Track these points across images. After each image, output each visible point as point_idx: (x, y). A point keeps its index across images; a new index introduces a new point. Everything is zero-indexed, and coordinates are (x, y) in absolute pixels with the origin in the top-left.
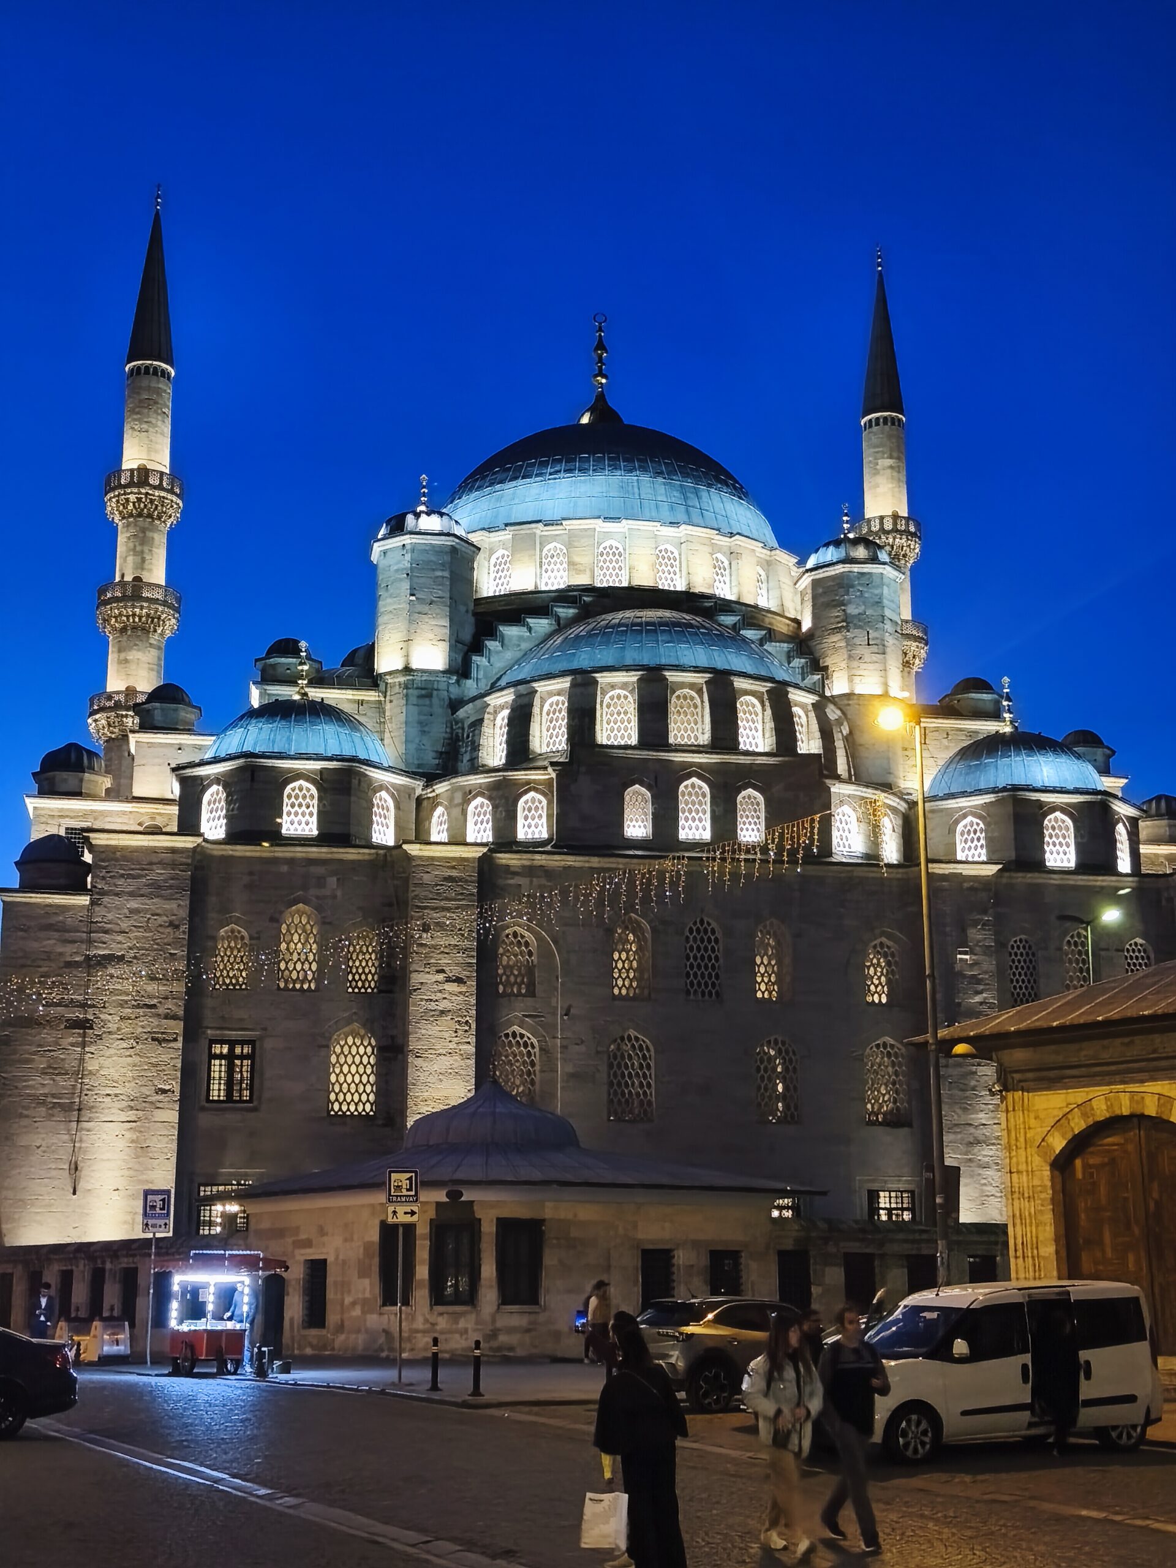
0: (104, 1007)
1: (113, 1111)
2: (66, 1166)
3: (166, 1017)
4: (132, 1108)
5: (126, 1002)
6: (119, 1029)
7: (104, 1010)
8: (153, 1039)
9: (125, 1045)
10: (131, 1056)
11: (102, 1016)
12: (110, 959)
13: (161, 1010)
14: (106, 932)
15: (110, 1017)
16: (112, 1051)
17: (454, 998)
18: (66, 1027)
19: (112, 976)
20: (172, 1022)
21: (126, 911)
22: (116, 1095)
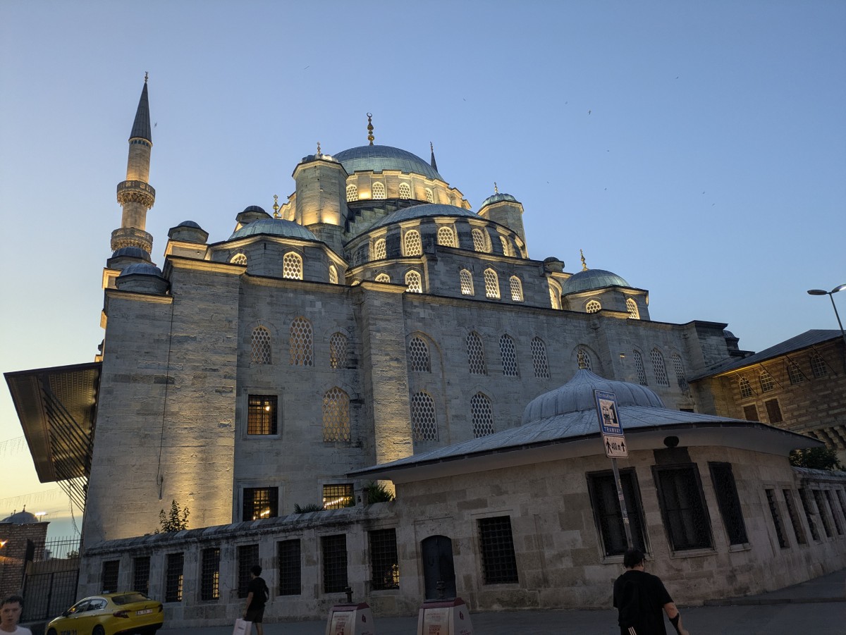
0: (182, 370)
1: (189, 439)
2: (154, 479)
3: (225, 377)
4: (202, 437)
5: (198, 367)
6: (193, 384)
7: (183, 372)
8: (216, 391)
9: (197, 395)
10: (201, 402)
11: (181, 376)
12: (187, 339)
13: (222, 373)
14: (183, 322)
15: (186, 377)
16: (188, 399)
17: (396, 370)
18: (155, 383)
19: (188, 350)
20: (229, 381)
21: (197, 309)
22: (191, 429)
